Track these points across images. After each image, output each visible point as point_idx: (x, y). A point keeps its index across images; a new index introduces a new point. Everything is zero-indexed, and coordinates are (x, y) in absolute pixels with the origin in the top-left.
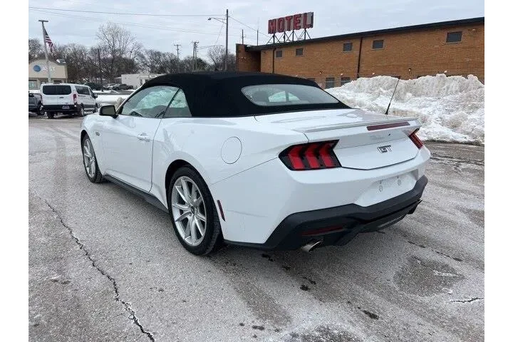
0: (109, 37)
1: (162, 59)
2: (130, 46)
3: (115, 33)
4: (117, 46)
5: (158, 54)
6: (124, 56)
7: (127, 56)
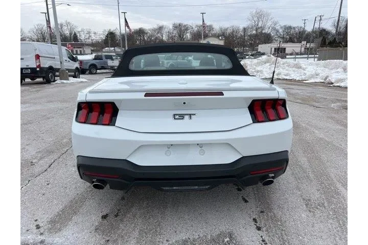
0: (256, 19)
1: (292, 32)
2: (269, 24)
3: (260, 15)
4: (260, 25)
5: (290, 28)
6: (264, 32)
7: (266, 31)
